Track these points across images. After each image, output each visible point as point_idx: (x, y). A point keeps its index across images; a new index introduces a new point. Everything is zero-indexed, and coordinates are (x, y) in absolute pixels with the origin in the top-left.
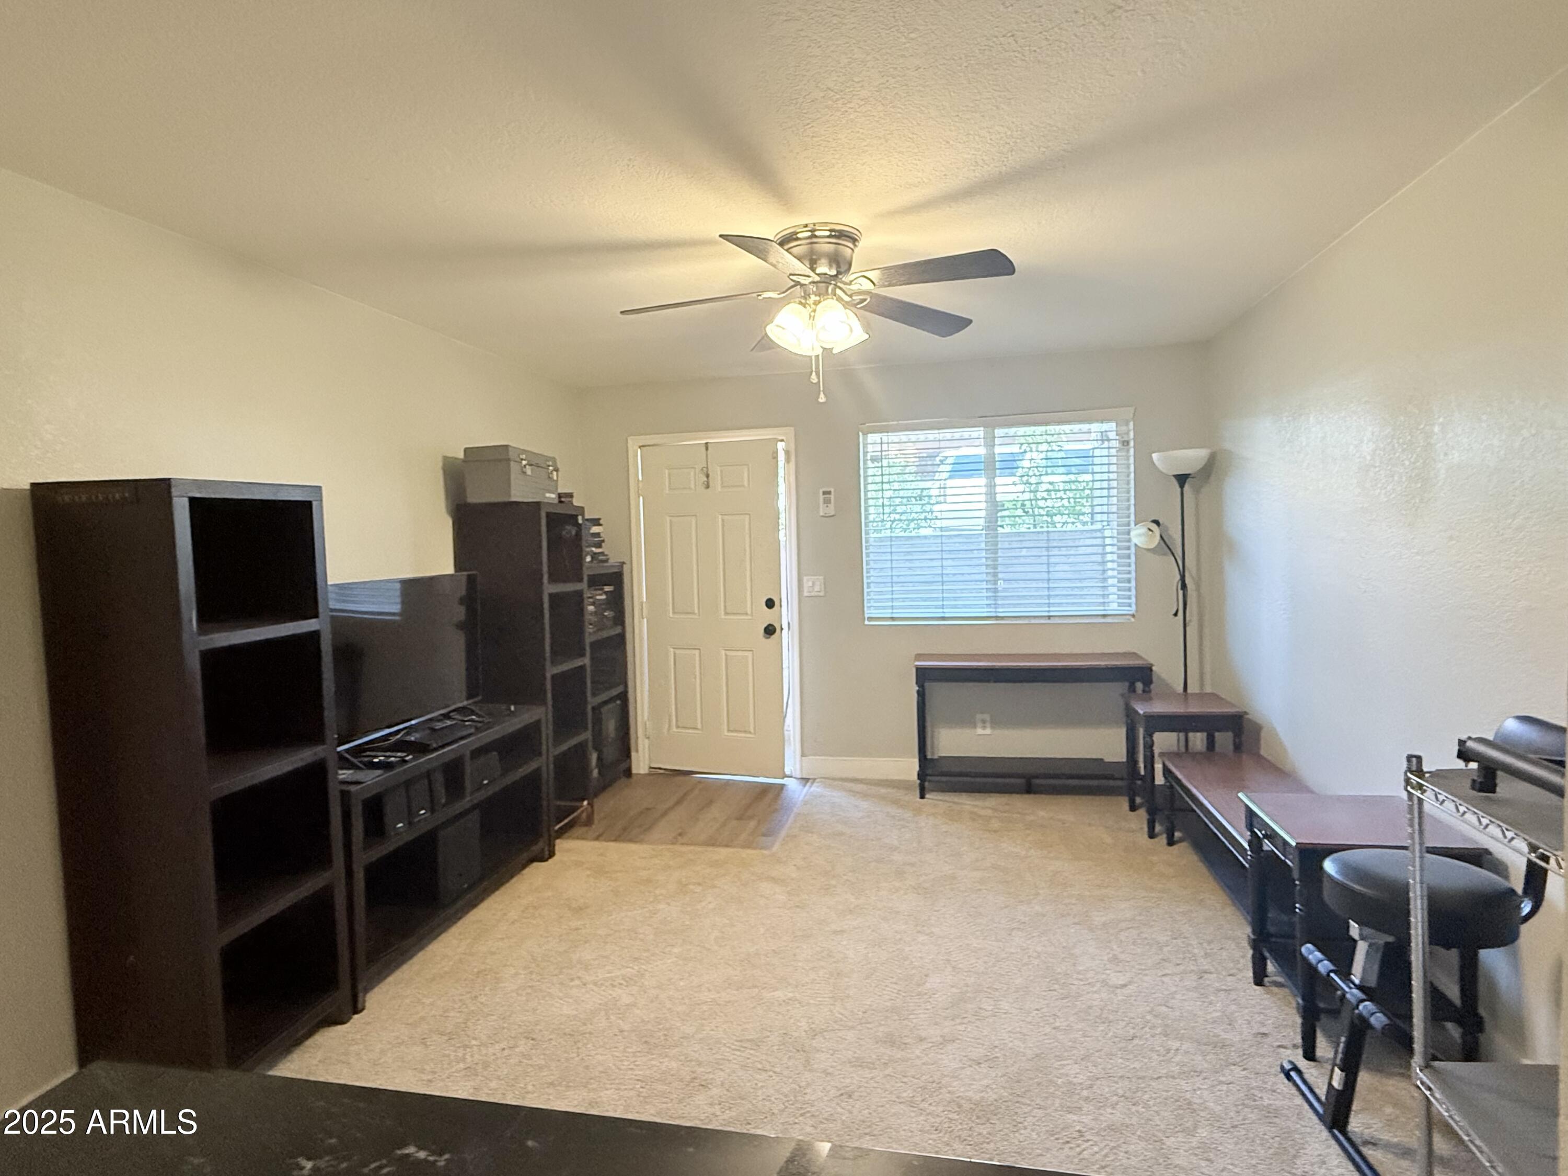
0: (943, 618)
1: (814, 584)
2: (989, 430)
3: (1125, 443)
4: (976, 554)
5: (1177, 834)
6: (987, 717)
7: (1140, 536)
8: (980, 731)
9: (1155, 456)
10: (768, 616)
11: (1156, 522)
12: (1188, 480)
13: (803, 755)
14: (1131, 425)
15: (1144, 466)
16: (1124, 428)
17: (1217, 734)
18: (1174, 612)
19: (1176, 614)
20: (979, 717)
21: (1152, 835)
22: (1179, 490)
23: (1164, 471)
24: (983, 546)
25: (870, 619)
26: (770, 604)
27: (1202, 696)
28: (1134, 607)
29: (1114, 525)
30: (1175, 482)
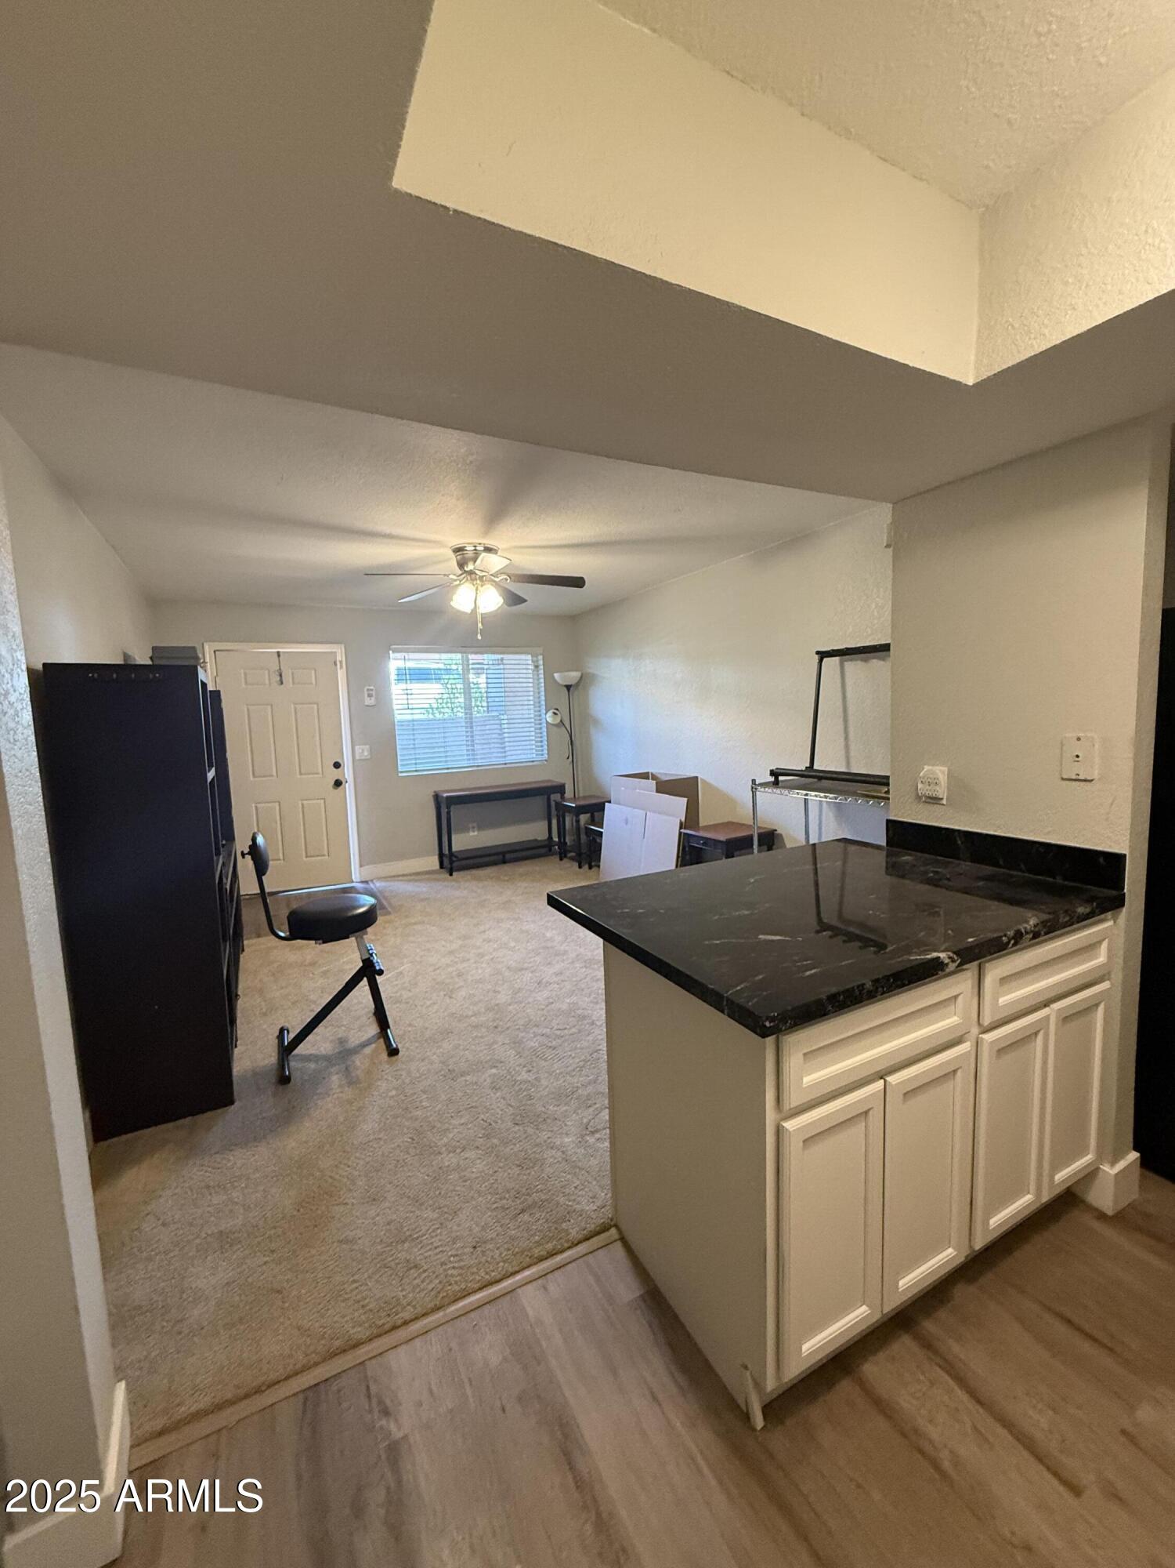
0: (448, 769)
1: (363, 750)
2: (465, 655)
3: (537, 667)
4: (459, 729)
5: (593, 864)
6: (475, 825)
7: (549, 717)
8: (472, 834)
9: (556, 675)
10: (336, 774)
11: (557, 709)
12: (571, 689)
13: (361, 866)
14: (540, 657)
15: (549, 680)
16: (535, 659)
17: (595, 813)
18: (567, 755)
19: (568, 757)
20: (470, 825)
21: (580, 867)
22: (567, 693)
23: (561, 682)
24: (464, 724)
25: (401, 772)
26: (337, 765)
27: (584, 798)
28: (546, 756)
29: (532, 712)
30: (565, 689)
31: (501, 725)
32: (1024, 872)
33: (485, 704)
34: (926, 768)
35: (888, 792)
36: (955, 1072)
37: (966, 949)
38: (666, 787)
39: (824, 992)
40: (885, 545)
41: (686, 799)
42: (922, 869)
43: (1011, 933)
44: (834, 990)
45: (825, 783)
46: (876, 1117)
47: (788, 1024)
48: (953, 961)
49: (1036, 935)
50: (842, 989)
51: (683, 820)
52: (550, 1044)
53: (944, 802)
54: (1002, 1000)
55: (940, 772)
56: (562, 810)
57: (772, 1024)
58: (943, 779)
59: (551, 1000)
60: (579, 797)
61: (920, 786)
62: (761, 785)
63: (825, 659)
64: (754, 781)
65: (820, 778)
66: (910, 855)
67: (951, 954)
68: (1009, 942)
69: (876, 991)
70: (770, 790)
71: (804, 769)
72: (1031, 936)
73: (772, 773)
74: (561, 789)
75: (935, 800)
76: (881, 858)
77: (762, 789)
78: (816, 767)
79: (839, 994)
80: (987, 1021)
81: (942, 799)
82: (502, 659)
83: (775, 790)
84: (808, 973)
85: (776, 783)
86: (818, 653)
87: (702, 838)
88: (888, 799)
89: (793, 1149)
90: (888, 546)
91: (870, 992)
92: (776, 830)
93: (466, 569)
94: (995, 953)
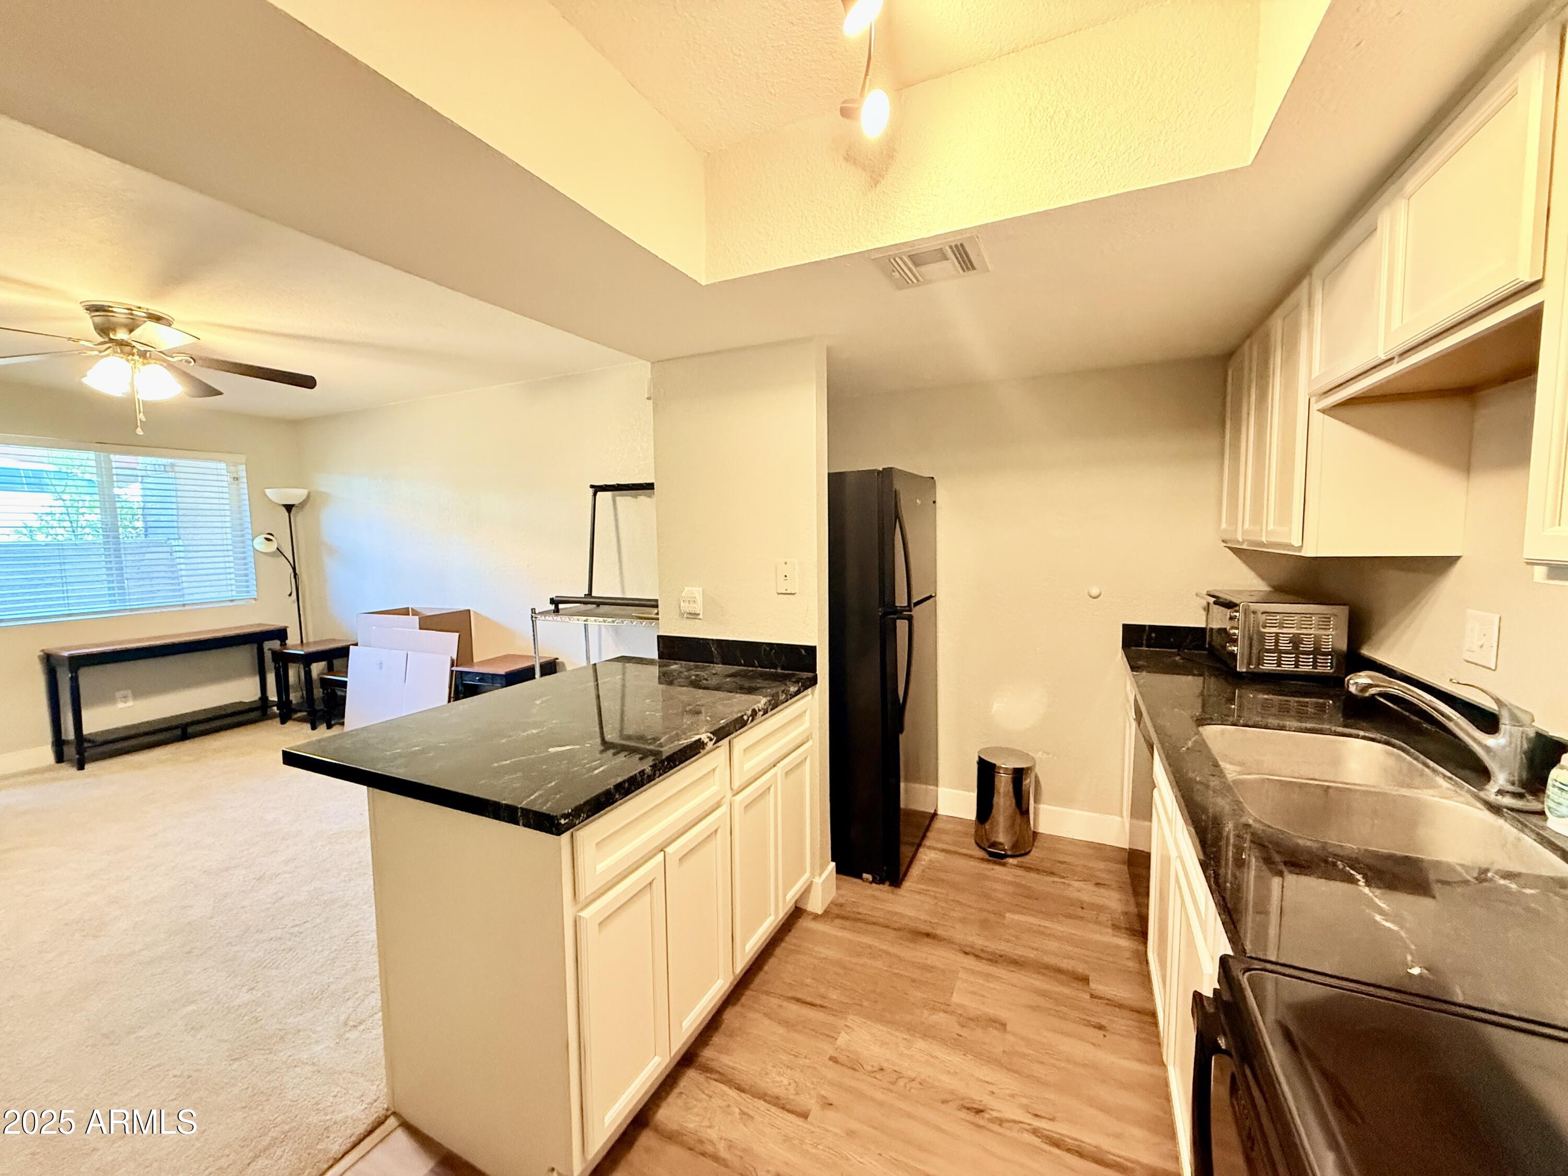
0: (72, 615)
3: (236, 479)
4: (93, 558)
5: (333, 720)
7: (260, 544)
8: (121, 705)
9: (268, 491)
11: (270, 534)
12: (294, 509)
14: (243, 467)
15: (257, 497)
16: (232, 468)
17: (335, 660)
18: (289, 593)
19: (290, 595)
20: (121, 693)
21: (314, 726)
22: (287, 514)
23: (275, 501)
27: (315, 643)
28: (254, 593)
29: (230, 536)
30: (284, 509)
31: (171, 553)
32: (756, 667)
33: (140, 524)
34: (687, 589)
35: (657, 614)
36: (716, 831)
37: (720, 729)
38: (429, 623)
39: (611, 784)
40: (646, 396)
41: (457, 634)
42: (686, 673)
43: (749, 712)
44: (619, 780)
45: (603, 609)
46: (659, 886)
47: (581, 818)
48: (711, 740)
49: (766, 712)
50: (626, 777)
51: (455, 657)
52: (283, 947)
53: (701, 617)
54: (747, 767)
55: (696, 592)
56: (283, 660)
57: (567, 821)
58: (700, 599)
59: (280, 895)
60: (308, 643)
61: (682, 604)
62: (541, 613)
63: (599, 494)
64: (533, 611)
65: (598, 604)
66: (676, 664)
67: (709, 735)
68: (748, 719)
69: (655, 775)
70: (551, 618)
71: (583, 596)
72: (761, 713)
73: (552, 601)
74: (281, 634)
75: (694, 616)
76: (655, 670)
77: (543, 618)
78: (594, 594)
79: (624, 782)
80: (736, 786)
81: (699, 614)
82: (172, 465)
83: (555, 618)
84: (596, 772)
85: (557, 611)
86: (592, 486)
87: (477, 674)
88: (658, 619)
89: (590, 933)
90: (649, 398)
91: (649, 776)
92: (557, 659)
93: (112, 336)
94: (740, 728)
